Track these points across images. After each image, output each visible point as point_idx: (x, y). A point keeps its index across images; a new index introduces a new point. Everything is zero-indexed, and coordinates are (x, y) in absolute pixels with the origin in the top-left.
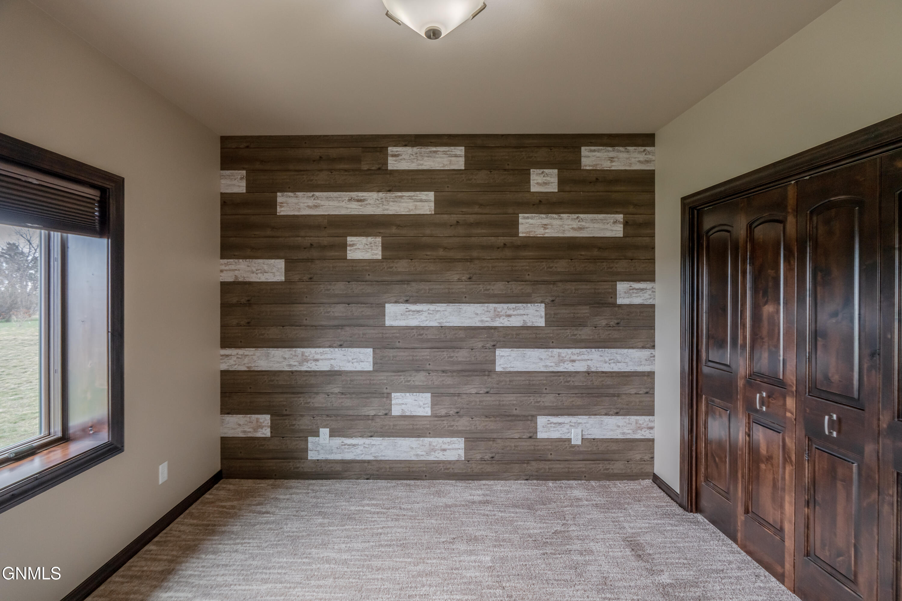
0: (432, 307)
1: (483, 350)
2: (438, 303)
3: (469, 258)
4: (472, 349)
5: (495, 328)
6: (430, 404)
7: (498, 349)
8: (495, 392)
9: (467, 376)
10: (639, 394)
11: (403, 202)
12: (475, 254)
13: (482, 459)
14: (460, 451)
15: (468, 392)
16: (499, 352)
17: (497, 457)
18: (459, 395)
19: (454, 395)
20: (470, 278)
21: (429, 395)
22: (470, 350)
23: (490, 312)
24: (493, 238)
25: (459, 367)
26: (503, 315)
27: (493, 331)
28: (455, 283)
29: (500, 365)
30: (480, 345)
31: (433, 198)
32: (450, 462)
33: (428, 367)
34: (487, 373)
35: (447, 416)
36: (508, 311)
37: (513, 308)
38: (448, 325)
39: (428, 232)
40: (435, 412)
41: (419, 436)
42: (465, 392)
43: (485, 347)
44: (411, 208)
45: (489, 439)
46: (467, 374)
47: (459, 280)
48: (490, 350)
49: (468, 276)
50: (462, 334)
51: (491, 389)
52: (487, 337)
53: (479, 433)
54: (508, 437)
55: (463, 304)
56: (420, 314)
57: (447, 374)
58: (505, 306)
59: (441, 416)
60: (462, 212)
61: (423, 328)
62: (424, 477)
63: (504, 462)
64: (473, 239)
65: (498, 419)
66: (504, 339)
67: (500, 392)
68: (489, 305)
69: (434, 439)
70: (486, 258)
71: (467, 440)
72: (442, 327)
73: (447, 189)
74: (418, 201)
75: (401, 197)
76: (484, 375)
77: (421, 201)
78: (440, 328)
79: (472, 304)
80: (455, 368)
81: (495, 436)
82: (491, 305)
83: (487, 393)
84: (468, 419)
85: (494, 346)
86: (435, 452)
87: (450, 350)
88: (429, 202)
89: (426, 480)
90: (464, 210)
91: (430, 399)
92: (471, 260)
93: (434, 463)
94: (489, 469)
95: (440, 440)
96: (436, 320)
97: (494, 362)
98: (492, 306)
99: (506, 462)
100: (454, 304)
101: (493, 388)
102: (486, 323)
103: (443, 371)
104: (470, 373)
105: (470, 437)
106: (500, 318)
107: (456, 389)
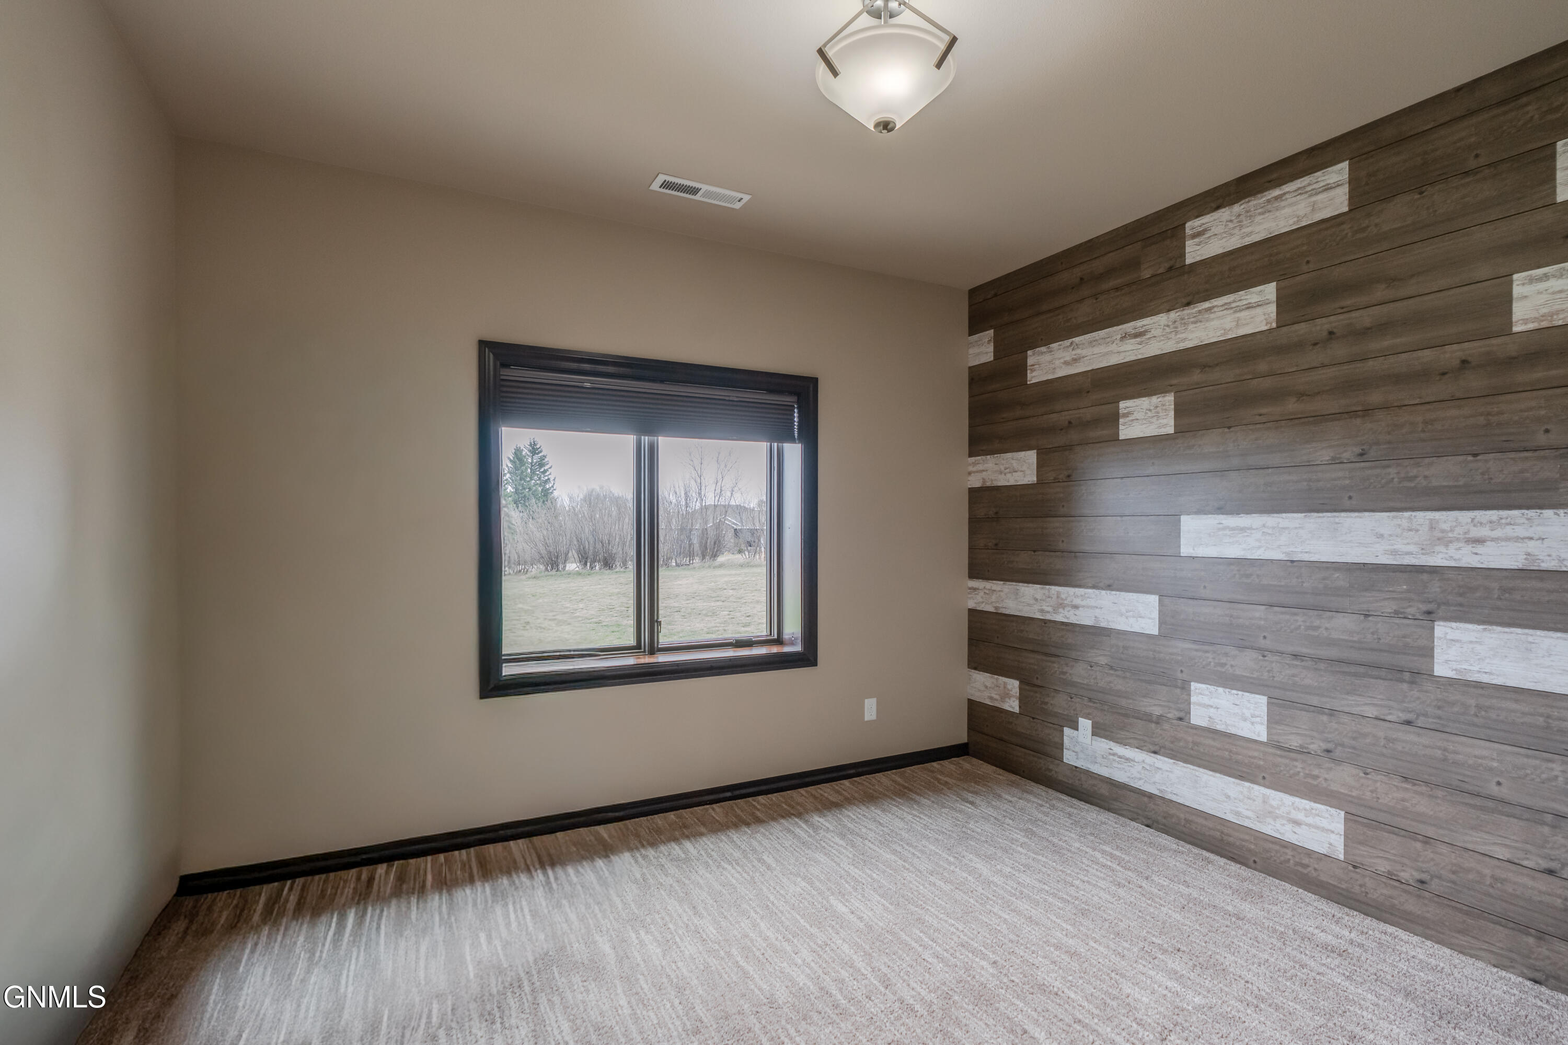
0: (1271, 520)
1: (1397, 621)
2: (1285, 512)
3: (1360, 408)
4: (1367, 616)
5: (1434, 571)
6: (1266, 718)
7: (1442, 623)
8: (1432, 727)
9: (1355, 675)
11: (1213, 319)
12: (1375, 397)
13: (1390, 876)
14: (1333, 836)
15: (1356, 710)
16: (1441, 630)
17: (1435, 885)
18: (1332, 713)
19: (1320, 710)
20: (1361, 455)
21: (1263, 700)
22: (1362, 617)
23: (1417, 531)
24: (1427, 352)
25: (1334, 653)
26: (1458, 540)
27: (1425, 577)
28: (1324, 467)
29: (1447, 661)
30: (1390, 607)
31: (1273, 297)
32: (1309, 853)
33: (1262, 643)
34: (1407, 676)
35: (1303, 752)
36: (1473, 528)
37: (1490, 522)
38: (1306, 557)
39: (1262, 367)
40: (1275, 738)
41: (1241, 778)
42: (1347, 709)
43: (1402, 613)
44: (1228, 326)
45: (1414, 835)
46: (1353, 669)
47: (1336, 461)
48: (1417, 622)
49: (1358, 450)
50: (1340, 580)
51: (1418, 716)
52: (1408, 591)
53: (1385, 812)
54: (1470, 846)
55: (1343, 514)
56: (1246, 534)
57: (1303, 664)
58: (1465, 517)
59: (1290, 750)
60: (1342, 308)
61: (1253, 562)
62: (1251, 863)
63: (1459, 906)
64: (1371, 363)
65: (1440, 793)
66: (1460, 599)
67: (1448, 730)
68: (1414, 514)
69: (1273, 791)
70: (1406, 403)
71: (1351, 818)
72: (1292, 561)
73: (1305, 268)
74: (1243, 310)
75: (1209, 310)
76: (1402, 681)
77: (1249, 307)
78: (1289, 564)
79: (1367, 514)
80: (1324, 652)
81: (1431, 832)
82: (1420, 514)
83: (1408, 723)
84: (1355, 771)
85: (1429, 613)
86: (1275, 820)
87: (1311, 613)
88: (1265, 307)
89: (1255, 869)
90: (1348, 302)
91: (1265, 709)
92: (1367, 412)
93: (1273, 843)
94: (1411, 905)
95: (1288, 799)
96: (1279, 546)
97: (1428, 652)
98: (1423, 517)
99: (1465, 908)
100: (1321, 515)
101: (1426, 715)
102: (1407, 557)
103: (1295, 656)
104: (1362, 670)
105: (1359, 813)
106: (1447, 546)
107: (1324, 699)
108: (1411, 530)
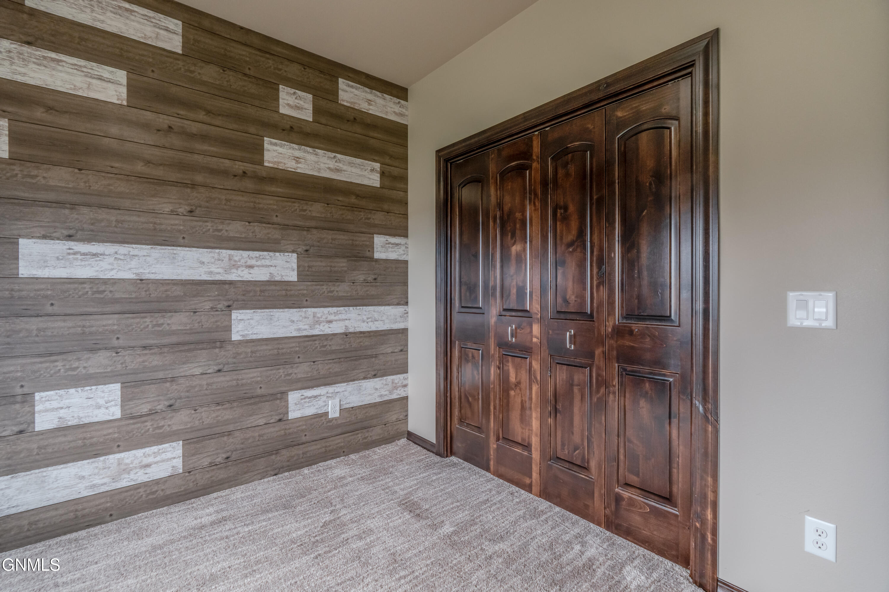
0: (123, 249)
1: (212, 313)
2: (135, 244)
3: (189, 182)
4: (195, 312)
5: (231, 283)
6: (120, 400)
7: (235, 311)
8: (231, 369)
9: (189, 351)
10: (394, 352)
11: (61, 71)
12: (199, 178)
13: (212, 465)
14: (175, 461)
15: (187, 373)
16: (235, 315)
17: (234, 457)
18: (173, 380)
19: (164, 380)
20: (191, 212)
21: (117, 387)
22: (192, 314)
23: (223, 260)
24: (227, 161)
25: (174, 339)
26: (242, 266)
27: (227, 286)
28: (165, 216)
29: (238, 332)
30: (208, 305)
31: (124, 81)
32: (157, 482)
33: (115, 343)
34: (218, 344)
35: (152, 413)
36: (249, 260)
37: (256, 257)
38: (152, 277)
39: (114, 130)
40: (128, 412)
41: (97, 455)
42: (182, 374)
43: (215, 308)
44: (78, 84)
45: (222, 434)
46: (186, 347)
47: (173, 212)
48: (223, 312)
49: (188, 208)
50: (178, 291)
51: (224, 365)
52: (218, 295)
53: (207, 428)
54: (249, 426)
55: (179, 248)
56: (98, 259)
57: (151, 351)
58: (245, 254)
59: (141, 416)
60: (178, 114)
61: (105, 282)
62: (108, 518)
63: (245, 460)
64: (196, 156)
65: (235, 404)
66: (243, 297)
67: (239, 368)
68: (221, 251)
69: (127, 453)
70: (216, 186)
71: (187, 442)
72: (141, 280)
73: (151, 75)
74: (94, 78)
75: (58, 61)
76: (215, 348)
77: (100, 78)
78: (139, 281)
79: (194, 249)
80: (166, 340)
81: (231, 427)
82: (224, 251)
83: (219, 371)
84: (188, 412)
85: (229, 306)
86: (129, 473)
87: (156, 315)
88: (116, 85)
89: (112, 521)
90: (182, 112)
91: (119, 393)
92: (193, 186)
93: (127, 491)
94: (222, 474)
95: (139, 453)
96: (130, 269)
97: (228, 328)
98: (225, 253)
99: (247, 459)
100: (163, 247)
101: (228, 364)
102: (217, 275)
103: (145, 347)
104: (192, 346)
105: (192, 437)
106: (237, 269)
107: (167, 372)
108: (219, 260)
